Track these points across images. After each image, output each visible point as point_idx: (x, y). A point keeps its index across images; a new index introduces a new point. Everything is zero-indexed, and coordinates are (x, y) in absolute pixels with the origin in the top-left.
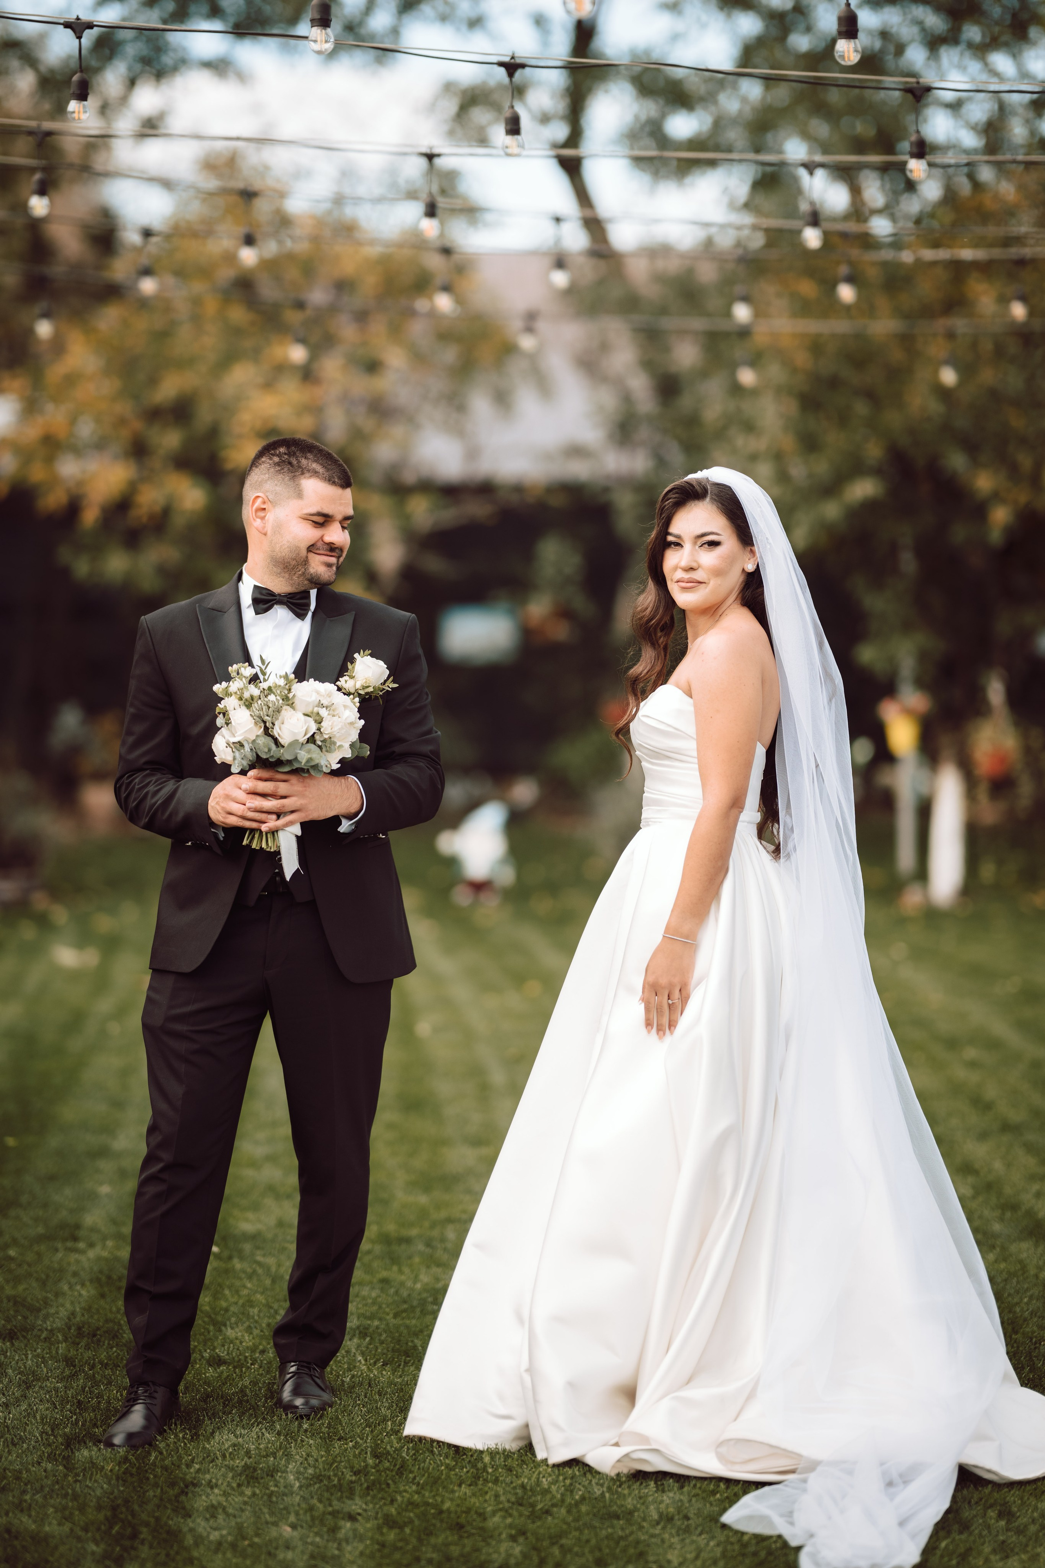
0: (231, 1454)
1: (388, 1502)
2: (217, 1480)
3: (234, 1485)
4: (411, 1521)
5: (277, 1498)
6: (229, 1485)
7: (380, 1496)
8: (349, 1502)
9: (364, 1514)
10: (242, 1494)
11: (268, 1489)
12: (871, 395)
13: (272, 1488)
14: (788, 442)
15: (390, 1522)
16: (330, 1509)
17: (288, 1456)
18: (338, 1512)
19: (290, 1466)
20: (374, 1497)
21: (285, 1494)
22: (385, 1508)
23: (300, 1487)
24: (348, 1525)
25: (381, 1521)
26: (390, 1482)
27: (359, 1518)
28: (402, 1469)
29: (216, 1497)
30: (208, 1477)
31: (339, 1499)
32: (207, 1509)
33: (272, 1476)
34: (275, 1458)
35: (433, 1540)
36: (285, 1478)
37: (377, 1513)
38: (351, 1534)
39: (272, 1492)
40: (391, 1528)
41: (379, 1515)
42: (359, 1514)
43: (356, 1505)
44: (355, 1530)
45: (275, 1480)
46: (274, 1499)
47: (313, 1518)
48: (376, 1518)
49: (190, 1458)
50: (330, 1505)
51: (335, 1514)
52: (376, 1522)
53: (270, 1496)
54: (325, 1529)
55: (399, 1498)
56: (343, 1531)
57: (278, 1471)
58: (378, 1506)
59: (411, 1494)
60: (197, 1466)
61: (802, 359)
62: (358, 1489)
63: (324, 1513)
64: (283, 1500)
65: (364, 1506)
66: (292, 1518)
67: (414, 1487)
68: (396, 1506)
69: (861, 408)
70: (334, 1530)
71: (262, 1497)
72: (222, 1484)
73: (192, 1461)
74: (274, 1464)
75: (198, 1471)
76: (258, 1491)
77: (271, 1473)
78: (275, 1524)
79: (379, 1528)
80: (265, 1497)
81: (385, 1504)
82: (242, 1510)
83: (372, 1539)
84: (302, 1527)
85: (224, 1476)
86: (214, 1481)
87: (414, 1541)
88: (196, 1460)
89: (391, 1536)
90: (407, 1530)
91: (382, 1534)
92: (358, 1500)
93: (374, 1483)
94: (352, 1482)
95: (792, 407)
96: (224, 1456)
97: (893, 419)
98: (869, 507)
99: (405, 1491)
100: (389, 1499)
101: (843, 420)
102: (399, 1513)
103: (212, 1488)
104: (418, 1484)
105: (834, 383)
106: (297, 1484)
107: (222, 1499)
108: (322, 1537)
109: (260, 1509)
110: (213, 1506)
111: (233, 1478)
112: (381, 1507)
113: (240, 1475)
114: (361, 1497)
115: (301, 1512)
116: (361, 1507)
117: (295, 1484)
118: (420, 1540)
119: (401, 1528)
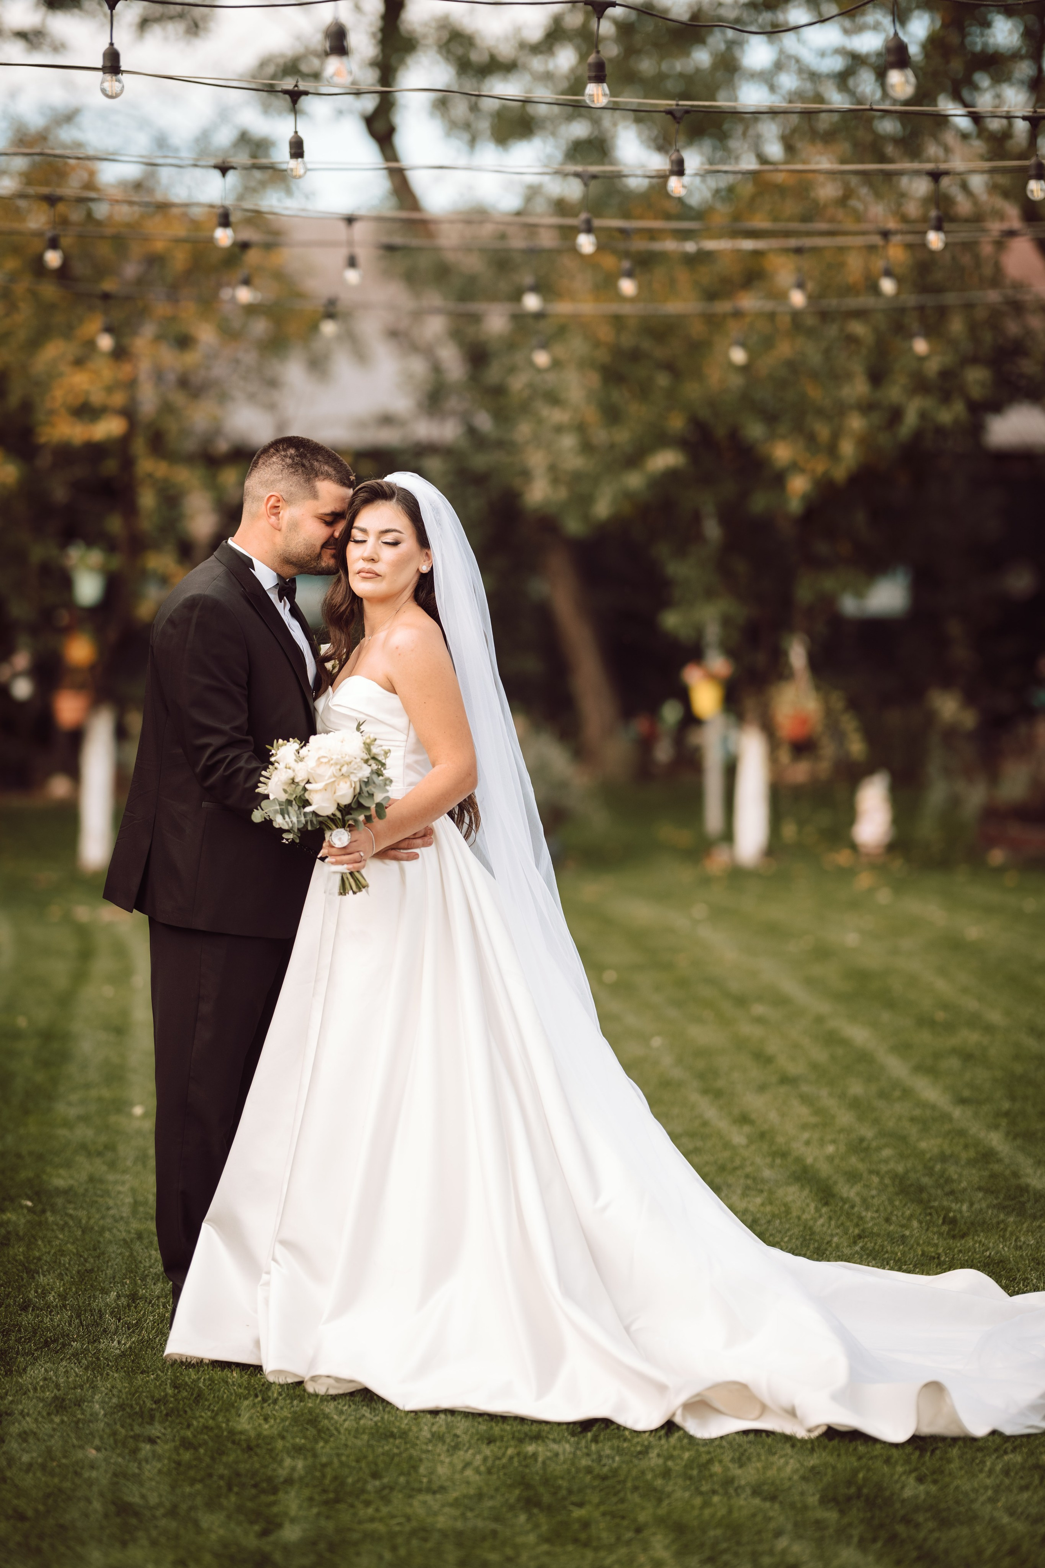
0: (41, 1387)
1: (185, 1426)
2: (29, 1410)
3: (45, 1414)
4: (205, 1443)
5: (83, 1424)
6: (39, 1413)
7: (178, 1421)
8: (148, 1427)
9: (163, 1437)
10: (51, 1421)
11: (75, 1416)
12: (670, 367)
13: (79, 1416)
14: (591, 415)
15: (186, 1444)
16: (132, 1433)
17: (94, 1388)
18: (139, 1436)
19: (97, 1397)
20: (172, 1422)
21: (90, 1421)
22: (182, 1432)
23: (105, 1415)
24: (148, 1447)
25: (178, 1443)
26: (187, 1409)
27: (158, 1441)
28: (199, 1397)
29: (28, 1424)
30: (20, 1407)
31: (140, 1425)
32: (19, 1435)
33: (79, 1406)
34: (82, 1390)
35: (224, 1459)
36: (91, 1407)
37: (175, 1436)
38: (150, 1454)
39: (79, 1420)
40: (187, 1449)
41: (177, 1438)
42: (158, 1437)
43: (156, 1430)
44: (154, 1452)
45: (82, 1409)
46: (81, 1425)
47: (116, 1441)
48: (174, 1441)
49: (4, 1391)
50: (132, 1430)
51: (136, 1437)
52: (173, 1444)
53: (77, 1423)
54: (127, 1451)
55: (195, 1423)
56: (143, 1453)
57: (84, 1401)
58: (175, 1430)
59: (206, 1419)
60: (10, 1398)
61: (605, 333)
62: (157, 1415)
63: (126, 1437)
64: (89, 1426)
65: (163, 1430)
66: (97, 1442)
67: (209, 1413)
68: (192, 1429)
69: (663, 380)
70: (135, 1451)
71: (69, 1425)
72: (34, 1413)
73: (6, 1394)
74: (81, 1395)
75: (12, 1402)
76: (65, 1419)
77: (78, 1403)
78: (82, 1447)
79: (176, 1449)
80: (73, 1424)
81: (182, 1428)
82: (52, 1436)
83: (169, 1458)
84: (106, 1449)
85: (35, 1406)
86: (26, 1411)
87: (207, 1460)
88: (9, 1393)
89: (187, 1456)
90: (202, 1451)
91: (178, 1454)
92: (157, 1425)
93: (172, 1410)
94: (152, 1410)
95: (594, 379)
96: (35, 1389)
97: (692, 391)
98: (671, 475)
99: (201, 1417)
100: (186, 1424)
101: (644, 391)
102: (195, 1436)
103: (24, 1417)
104: (213, 1411)
105: (635, 356)
106: (102, 1412)
107: (34, 1426)
108: (124, 1458)
109: (68, 1435)
110: (25, 1432)
111: (43, 1408)
112: (178, 1431)
113: (50, 1405)
114: (160, 1422)
115: (105, 1436)
116: (160, 1431)
117: (100, 1412)
118: (213, 1458)
119: (196, 1449)
